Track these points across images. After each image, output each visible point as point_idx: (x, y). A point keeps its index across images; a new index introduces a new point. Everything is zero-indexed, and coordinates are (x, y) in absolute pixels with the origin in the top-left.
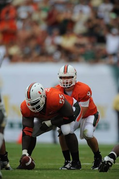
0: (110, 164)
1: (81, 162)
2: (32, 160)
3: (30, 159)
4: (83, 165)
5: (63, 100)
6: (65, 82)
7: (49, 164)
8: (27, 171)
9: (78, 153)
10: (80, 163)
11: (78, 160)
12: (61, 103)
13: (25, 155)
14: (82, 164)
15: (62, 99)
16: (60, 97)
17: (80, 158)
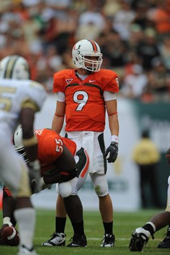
0: (144, 238)
1: (87, 236)
2: (17, 232)
3: (14, 230)
4: (89, 241)
5: (61, 147)
6: (93, 63)
7: (40, 239)
8: (9, 248)
9: (82, 223)
10: (85, 238)
11: (82, 233)
12: (59, 151)
13: (7, 225)
14: (87, 239)
15: (60, 145)
16: (57, 143)
17: (85, 231)
